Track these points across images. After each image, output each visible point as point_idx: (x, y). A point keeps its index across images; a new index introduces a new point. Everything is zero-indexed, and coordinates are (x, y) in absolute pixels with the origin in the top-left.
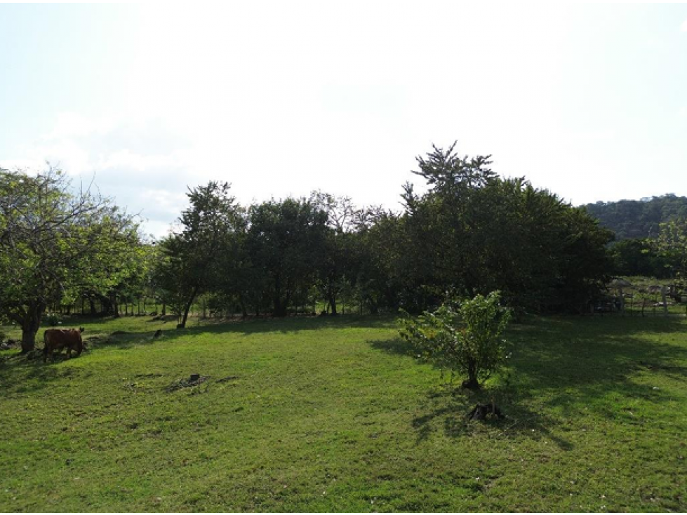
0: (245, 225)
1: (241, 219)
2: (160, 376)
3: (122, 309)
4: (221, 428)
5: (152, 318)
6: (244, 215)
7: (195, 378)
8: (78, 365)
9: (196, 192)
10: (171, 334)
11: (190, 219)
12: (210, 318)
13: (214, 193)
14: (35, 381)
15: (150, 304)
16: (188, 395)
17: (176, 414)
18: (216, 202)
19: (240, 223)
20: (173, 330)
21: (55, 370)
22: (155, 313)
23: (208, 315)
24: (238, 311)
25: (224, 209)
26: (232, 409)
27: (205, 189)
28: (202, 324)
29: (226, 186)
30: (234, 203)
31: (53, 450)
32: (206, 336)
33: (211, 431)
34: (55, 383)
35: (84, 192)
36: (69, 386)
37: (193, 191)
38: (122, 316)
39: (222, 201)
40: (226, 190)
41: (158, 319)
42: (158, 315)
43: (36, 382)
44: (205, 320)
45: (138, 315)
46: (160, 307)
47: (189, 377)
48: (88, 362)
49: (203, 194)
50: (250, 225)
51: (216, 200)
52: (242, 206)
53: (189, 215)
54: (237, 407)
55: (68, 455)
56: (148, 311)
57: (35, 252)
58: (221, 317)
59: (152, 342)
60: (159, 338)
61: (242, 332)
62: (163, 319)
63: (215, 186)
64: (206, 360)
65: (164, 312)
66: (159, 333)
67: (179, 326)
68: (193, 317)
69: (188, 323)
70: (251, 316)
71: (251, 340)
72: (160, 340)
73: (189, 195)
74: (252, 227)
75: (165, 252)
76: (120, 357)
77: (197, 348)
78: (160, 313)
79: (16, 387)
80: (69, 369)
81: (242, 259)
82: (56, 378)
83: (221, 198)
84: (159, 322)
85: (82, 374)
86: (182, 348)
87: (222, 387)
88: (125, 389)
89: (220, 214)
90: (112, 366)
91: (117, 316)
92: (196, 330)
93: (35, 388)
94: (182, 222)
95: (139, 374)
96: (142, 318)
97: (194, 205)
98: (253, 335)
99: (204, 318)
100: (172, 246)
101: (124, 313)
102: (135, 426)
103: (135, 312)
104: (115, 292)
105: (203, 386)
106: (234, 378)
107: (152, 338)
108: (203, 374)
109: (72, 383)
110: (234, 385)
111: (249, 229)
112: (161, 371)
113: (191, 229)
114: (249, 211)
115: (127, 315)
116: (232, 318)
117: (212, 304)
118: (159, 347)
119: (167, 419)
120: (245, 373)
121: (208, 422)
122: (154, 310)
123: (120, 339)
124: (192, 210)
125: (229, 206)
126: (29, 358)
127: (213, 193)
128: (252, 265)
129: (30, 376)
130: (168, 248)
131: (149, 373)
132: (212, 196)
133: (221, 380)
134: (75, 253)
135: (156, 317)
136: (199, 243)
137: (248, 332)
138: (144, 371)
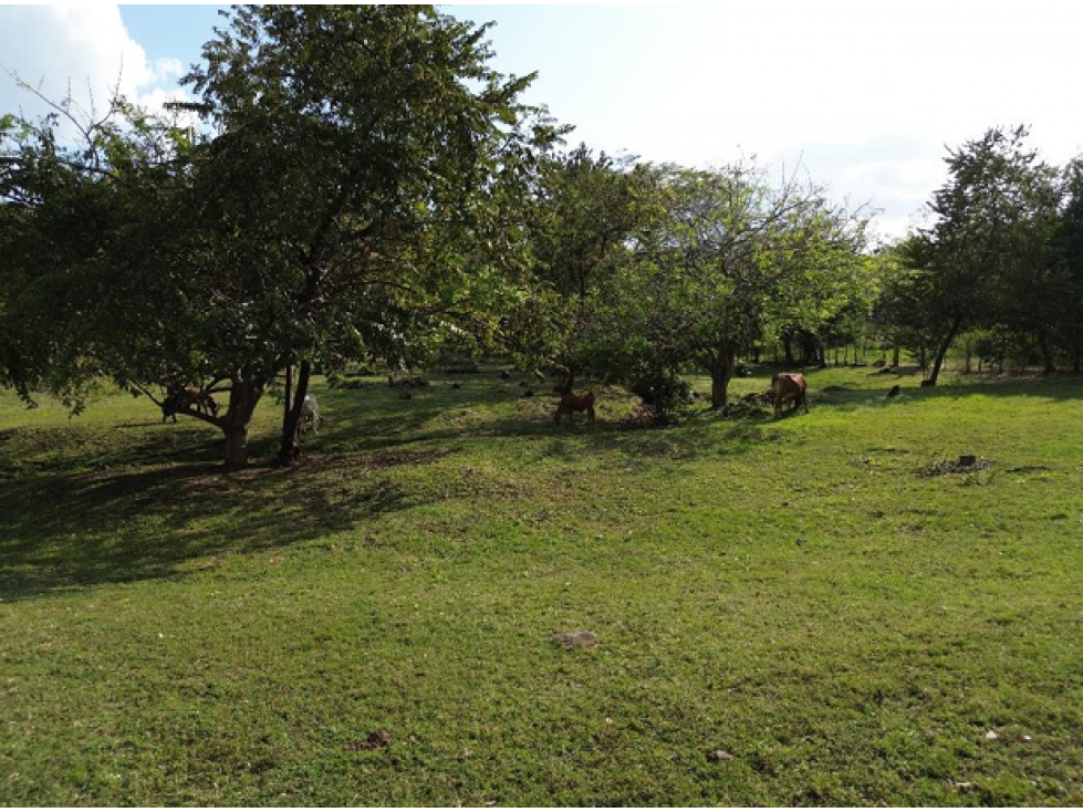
0: (1056, 199)
1: (1050, 190)
2: (906, 452)
3: (830, 355)
4: (1027, 538)
5: (877, 370)
6: (1056, 183)
7: (967, 461)
8: (786, 427)
9: (962, 153)
10: (915, 394)
11: (951, 203)
12: (977, 373)
13: (996, 149)
14: (736, 443)
15: (872, 348)
16: (960, 485)
17: (941, 509)
18: (1000, 165)
19: (1048, 198)
20: (916, 388)
21: (759, 430)
22: (882, 363)
23: (975, 368)
24: (1034, 361)
25: (1014, 175)
26: (1043, 514)
27: (978, 145)
28: (965, 381)
29: (1020, 132)
30: (1036, 162)
31: (777, 526)
32: (977, 399)
33: (1009, 540)
34: (760, 447)
35: (788, 181)
36: (779, 453)
37: (957, 152)
38: (830, 366)
39: (1010, 162)
40: (1021, 140)
41: (886, 371)
42: (887, 366)
43: (738, 444)
44: (969, 376)
45: (855, 366)
46: (890, 354)
47: (956, 458)
48: (800, 424)
49: (974, 155)
50: (1066, 200)
51: (1000, 161)
52: (1052, 164)
53: (947, 196)
54: (1053, 512)
55: (798, 535)
56: (871, 360)
57: (727, 275)
58: (1001, 371)
59: (884, 403)
60: (897, 398)
61: (1049, 396)
62: (894, 373)
63: (998, 137)
64: (984, 436)
65: (896, 361)
66: (895, 391)
67: (925, 384)
68: (949, 369)
69: (941, 380)
70: (1061, 373)
71: (1071, 410)
72: (896, 402)
73: (948, 161)
74: (1072, 203)
75: (904, 263)
76: (843, 421)
77: (965, 417)
78: (889, 362)
79: (717, 447)
80: (777, 432)
81: (1049, 266)
82: (762, 442)
83: (1009, 157)
84: (889, 376)
85: (795, 440)
86: (939, 414)
87: (1020, 480)
88: (855, 465)
89: (1004, 186)
90: (832, 432)
91: (823, 366)
92: (956, 390)
93: (740, 452)
94: (935, 209)
95: (874, 447)
96: (859, 370)
97: (957, 176)
98: (1071, 402)
99: (967, 371)
100: (915, 251)
101: (833, 361)
102: (880, 515)
103: (851, 360)
104: (829, 328)
105: (983, 475)
106: (1043, 468)
107: (884, 398)
108: (981, 456)
109: (781, 449)
110: (1044, 480)
111: (1064, 207)
112: (906, 446)
113: (949, 219)
114: (1067, 174)
115: (837, 365)
116: (1023, 373)
117: (984, 350)
118: (896, 412)
119: (930, 513)
120: (1061, 461)
121: (1003, 527)
122: (879, 358)
123: (837, 396)
124: (952, 187)
125: (1026, 169)
126: (725, 414)
127: (992, 149)
128: (1071, 275)
129: (732, 435)
130: (910, 254)
131: (889, 447)
132: (990, 156)
133: (1017, 470)
134: (778, 271)
135: (883, 368)
136: (964, 243)
137: (1062, 396)
138: (879, 443)
